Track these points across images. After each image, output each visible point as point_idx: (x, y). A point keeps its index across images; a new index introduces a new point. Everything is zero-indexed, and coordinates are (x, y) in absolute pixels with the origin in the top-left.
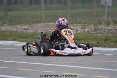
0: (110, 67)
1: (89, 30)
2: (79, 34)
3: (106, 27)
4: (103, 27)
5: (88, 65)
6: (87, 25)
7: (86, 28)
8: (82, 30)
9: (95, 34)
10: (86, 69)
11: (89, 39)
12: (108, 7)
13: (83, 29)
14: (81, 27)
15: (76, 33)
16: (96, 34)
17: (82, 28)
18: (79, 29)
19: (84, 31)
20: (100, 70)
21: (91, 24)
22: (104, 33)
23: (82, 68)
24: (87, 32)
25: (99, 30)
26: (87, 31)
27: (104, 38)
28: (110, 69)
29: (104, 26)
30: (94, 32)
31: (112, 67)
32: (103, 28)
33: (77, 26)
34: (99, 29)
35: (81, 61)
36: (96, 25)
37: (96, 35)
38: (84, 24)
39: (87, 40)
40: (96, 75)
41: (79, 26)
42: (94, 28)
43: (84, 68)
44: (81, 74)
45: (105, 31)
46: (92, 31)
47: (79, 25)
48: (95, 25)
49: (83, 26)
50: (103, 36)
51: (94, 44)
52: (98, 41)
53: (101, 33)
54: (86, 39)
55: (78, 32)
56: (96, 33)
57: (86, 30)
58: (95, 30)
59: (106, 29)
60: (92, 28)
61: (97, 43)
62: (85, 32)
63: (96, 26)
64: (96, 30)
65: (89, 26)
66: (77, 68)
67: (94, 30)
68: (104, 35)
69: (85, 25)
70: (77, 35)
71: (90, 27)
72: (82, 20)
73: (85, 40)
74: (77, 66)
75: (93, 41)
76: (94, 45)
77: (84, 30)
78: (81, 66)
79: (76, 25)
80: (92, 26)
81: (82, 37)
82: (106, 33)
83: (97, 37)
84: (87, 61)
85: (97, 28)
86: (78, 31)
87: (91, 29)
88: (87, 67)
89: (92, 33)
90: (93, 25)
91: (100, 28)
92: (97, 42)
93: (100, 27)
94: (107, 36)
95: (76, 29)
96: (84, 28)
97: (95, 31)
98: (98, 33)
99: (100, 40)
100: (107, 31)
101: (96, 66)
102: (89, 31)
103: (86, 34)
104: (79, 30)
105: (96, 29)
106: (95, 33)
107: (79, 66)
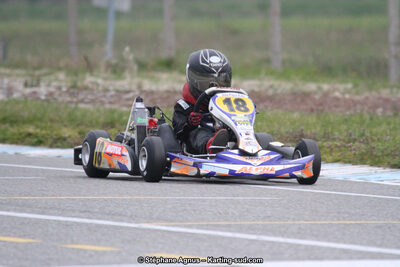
0: (120, 215)
1: (52, 89)
2: (17, 102)
3: (108, 83)
4: (100, 81)
5: (45, 208)
6: (46, 75)
7: (42, 84)
8: (28, 91)
9: (73, 106)
10: (37, 221)
11: (52, 121)
12: (119, 14)
13: (32, 86)
14: (23, 80)
15: (6, 99)
16: (77, 103)
17: (29, 83)
18: (18, 85)
19: (35, 93)
20: (87, 224)
21: (60, 69)
22: (102, 103)
23: (26, 218)
24: (43, 97)
25: (85, 92)
26: (45, 93)
27: (102, 120)
28: (122, 221)
29: (105, 79)
30: (69, 99)
31: (129, 214)
32: (98, 85)
33: (8, 76)
34: (86, 88)
35: (20, 195)
36: (76, 74)
37: (76, 108)
38: (35, 69)
39: (43, 125)
40: (73, 242)
41: (18, 75)
42: (69, 84)
43: (30, 219)
44: (20, 237)
45: (105, 96)
46: (60, 95)
47: (18, 71)
48: (73, 72)
49: (32, 76)
50: (98, 111)
51: (69, 137)
52: (82, 128)
53: (92, 101)
54: (41, 120)
55: (16, 95)
56: (75, 100)
57: (43, 90)
58: (72, 91)
59: (111, 88)
60: (63, 84)
61: (80, 133)
62: (38, 99)
63: (75, 78)
64: (75, 91)
65: (52, 77)
66: (8, 216)
67: (67, 91)
68: (101, 108)
69: (37, 73)
70: (8, 107)
71: (56, 79)
72: (29, 58)
73: (39, 123)
74: (8, 210)
75: (65, 126)
76: (69, 140)
77: (34, 89)
78: (21, 211)
79: (8, 71)
80: (62, 76)
81: (26, 114)
82: (110, 103)
83: (78, 114)
84: (43, 195)
85: (79, 84)
86: (12, 94)
87: (59, 88)
88: (43, 213)
89: (60, 99)
90: (67, 75)
91: (90, 85)
92: (78, 130)
93: (89, 79)
94: (112, 111)
95: (5, 86)
96: (35, 83)
97: (72, 95)
98: (82, 101)
99: (87, 126)
100: (112, 96)
101: (73, 211)
102: (51, 94)
103: (39, 102)
104: (17, 91)
105: (74, 86)
106: (71, 102)
107: (15, 210)
